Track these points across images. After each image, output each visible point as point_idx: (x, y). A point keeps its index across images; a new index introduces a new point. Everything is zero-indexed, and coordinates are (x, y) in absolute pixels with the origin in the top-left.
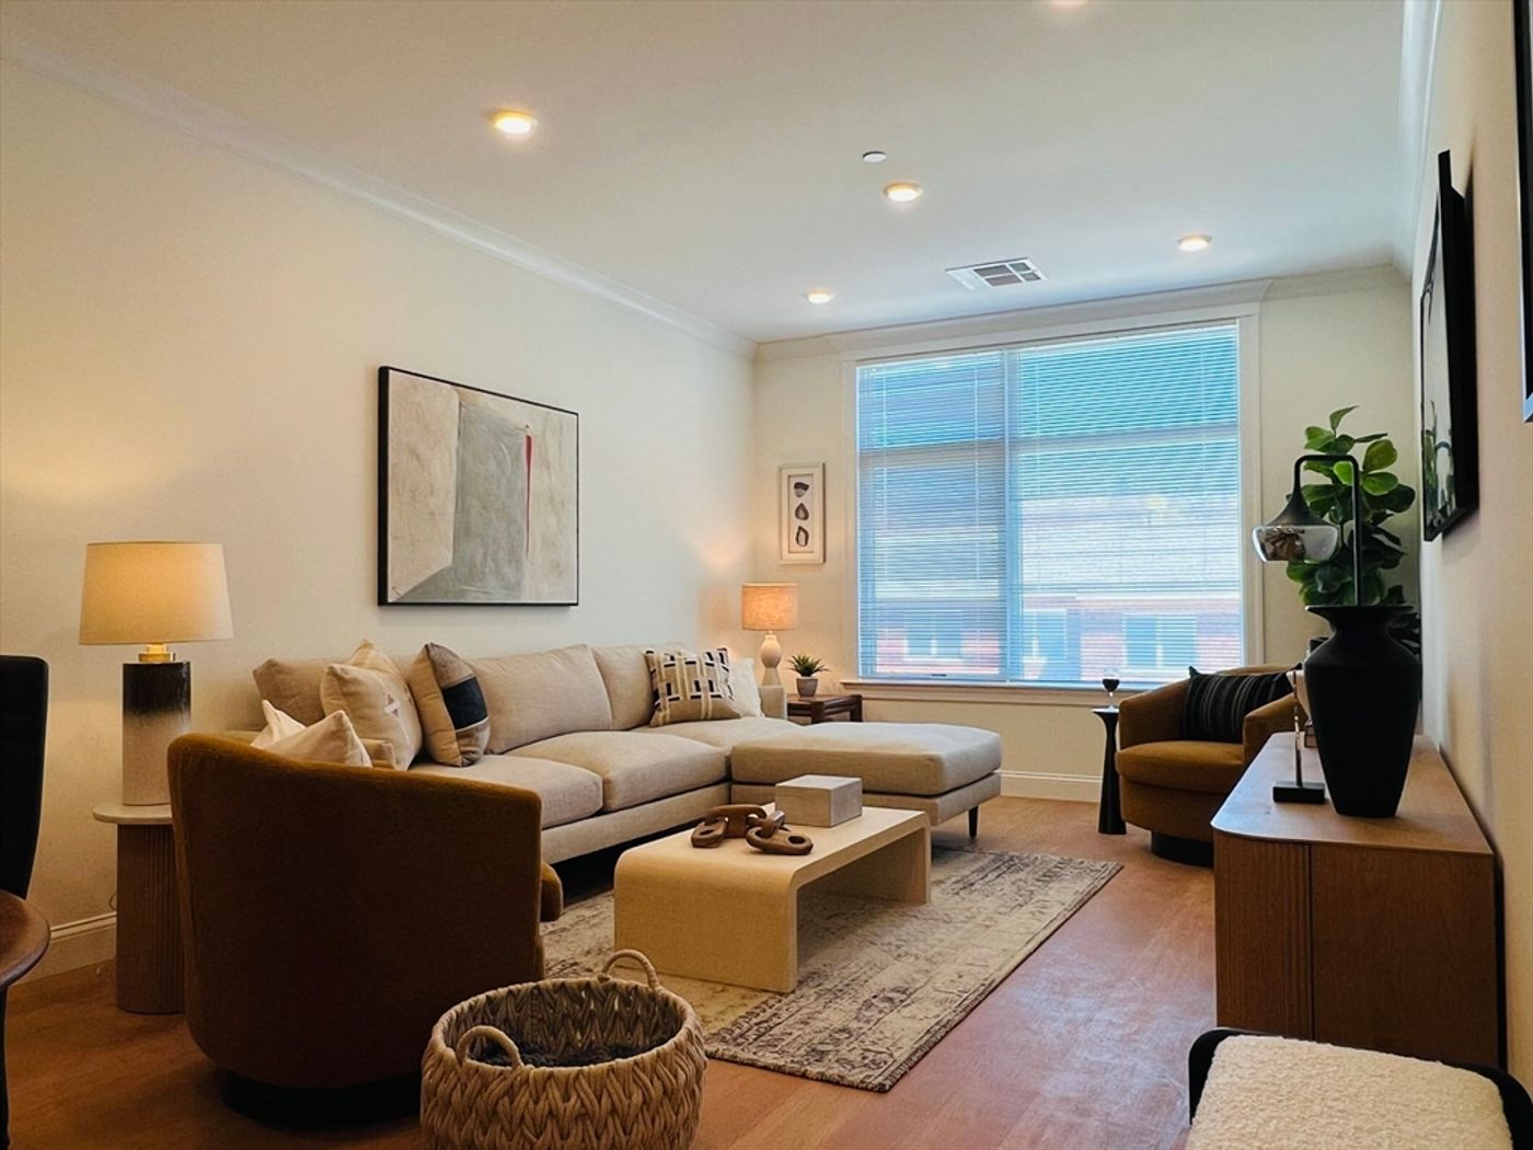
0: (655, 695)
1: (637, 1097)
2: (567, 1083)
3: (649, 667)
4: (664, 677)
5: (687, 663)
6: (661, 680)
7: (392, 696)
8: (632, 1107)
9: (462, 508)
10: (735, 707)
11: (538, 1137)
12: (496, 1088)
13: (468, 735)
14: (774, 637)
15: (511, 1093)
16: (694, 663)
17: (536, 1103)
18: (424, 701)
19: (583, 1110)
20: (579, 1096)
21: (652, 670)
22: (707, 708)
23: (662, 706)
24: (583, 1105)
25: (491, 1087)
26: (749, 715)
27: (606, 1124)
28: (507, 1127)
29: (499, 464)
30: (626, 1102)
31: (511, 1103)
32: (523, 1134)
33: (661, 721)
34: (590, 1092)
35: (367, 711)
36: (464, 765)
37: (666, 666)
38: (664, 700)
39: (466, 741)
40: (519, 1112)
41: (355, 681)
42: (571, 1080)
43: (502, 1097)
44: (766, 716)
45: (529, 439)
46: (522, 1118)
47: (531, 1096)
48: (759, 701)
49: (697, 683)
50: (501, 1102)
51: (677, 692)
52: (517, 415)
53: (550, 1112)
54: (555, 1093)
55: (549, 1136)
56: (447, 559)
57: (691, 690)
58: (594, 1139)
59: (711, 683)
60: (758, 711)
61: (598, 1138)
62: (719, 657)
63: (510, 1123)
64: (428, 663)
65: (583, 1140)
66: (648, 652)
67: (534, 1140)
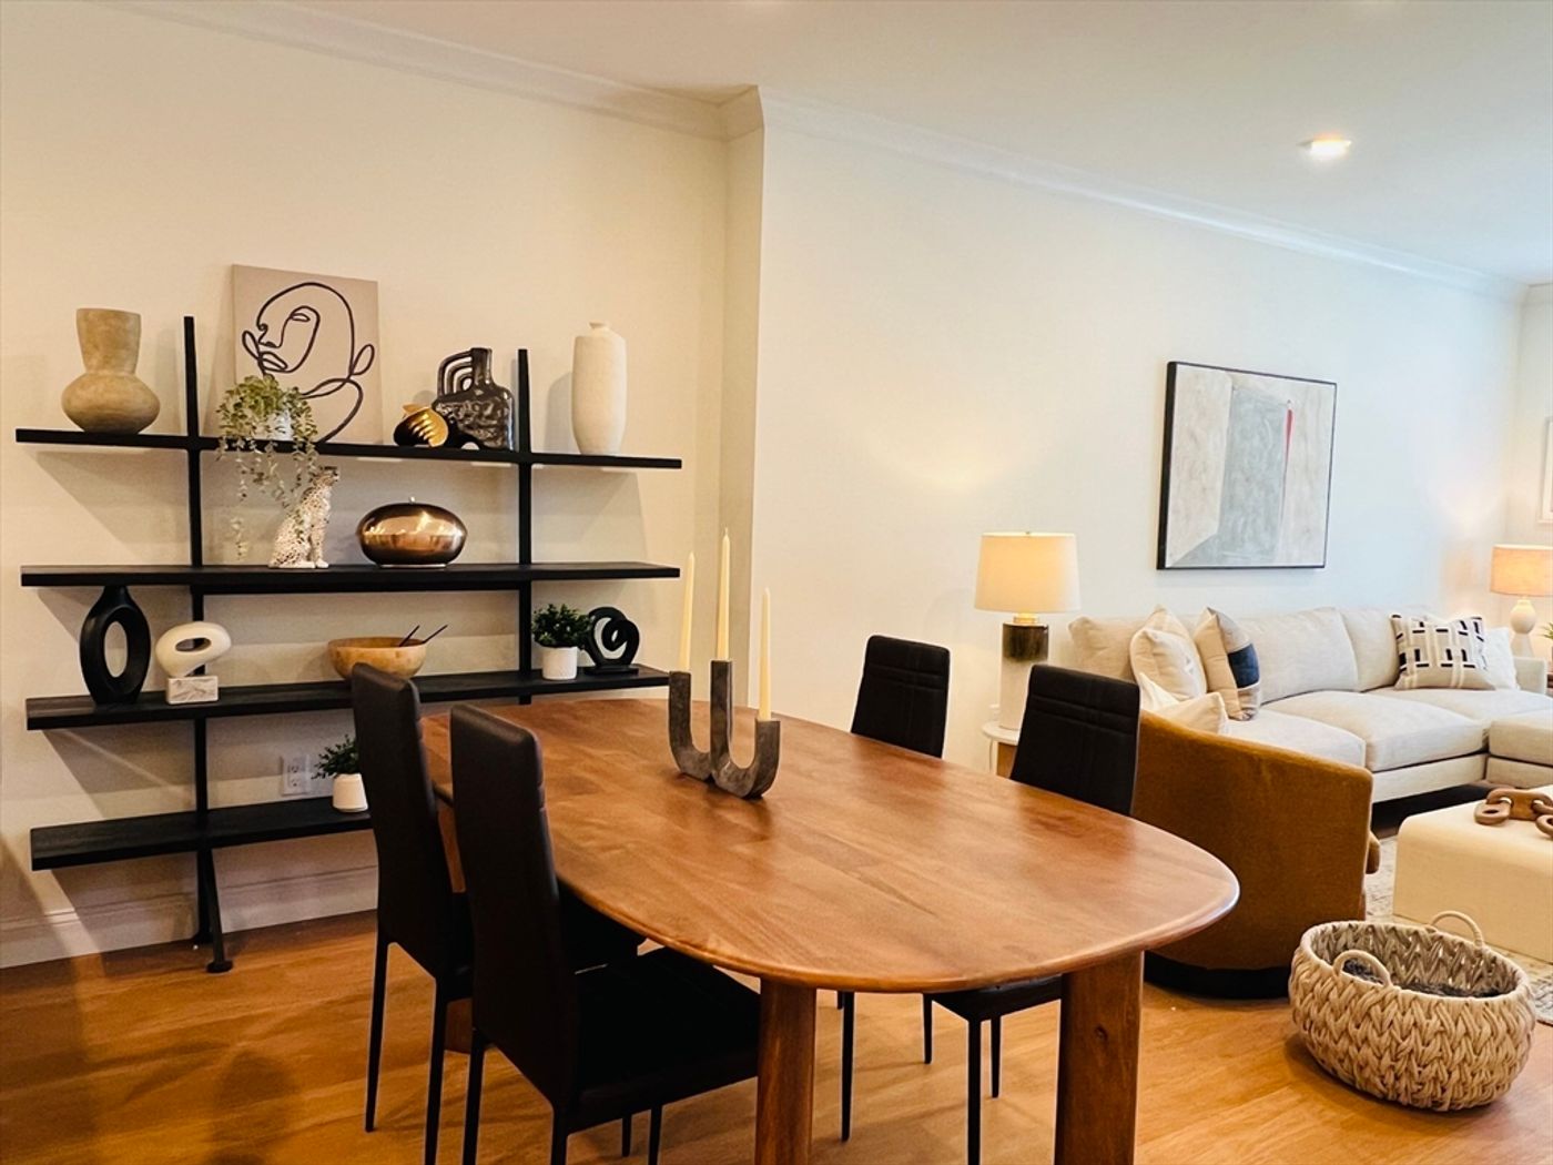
0: (1402, 659)
1: (1487, 1029)
2: (1429, 1007)
3: (1395, 632)
4: (1412, 642)
5: (1439, 631)
6: (1409, 645)
7: (1190, 657)
8: (1483, 1035)
9: (1229, 483)
10: (1489, 678)
11: (1404, 1039)
12: (1370, 998)
13: (1248, 694)
14: (1528, 601)
15: (1382, 1002)
16: (1446, 631)
17: (1404, 1014)
18: (1210, 662)
19: (1442, 1029)
20: (1439, 1017)
21: (1398, 634)
22: (1458, 679)
23: (1408, 671)
24: (1442, 1024)
25: (1364, 997)
26: (1505, 687)
27: (1460, 1043)
28: (1378, 1026)
29: (1262, 439)
30: (1478, 1031)
31: (1383, 1010)
32: (1390, 1034)
33: (1407, 684)
34: (1449, 1016)
35: (1171, 669)
36: (1244, 719)
37: (1415, 632)
38: (1411, 664)
39: (1246, 698)
40: (1390, 1017)
41: (1162, 644)
42: (1433, 1005)
43: (1375, 1004)
44: (1522, 689)
45: (1290, 413)
46: (1392, 1023)
47: (1399, 1008)
48: (1515, 673)
49: (1449, 652)
50: (1373, 1009)
51: (1426, 658)
52: (1282, 391)
53: (1415, 1024)
54: (1420, 1012)
55: (1412, 1041)
56: (1214, 529)
57: (1442, 658)
58: (1450, 1051)
59: (1464, 652)
60: (1513, 682)
61: (1453, 1051)
62: (1473, 626)
63: (1381, 1025)
64: (1217, 630)
65: (1441, 1050)
66: (1394, 616)
67: (1401, 1041)
